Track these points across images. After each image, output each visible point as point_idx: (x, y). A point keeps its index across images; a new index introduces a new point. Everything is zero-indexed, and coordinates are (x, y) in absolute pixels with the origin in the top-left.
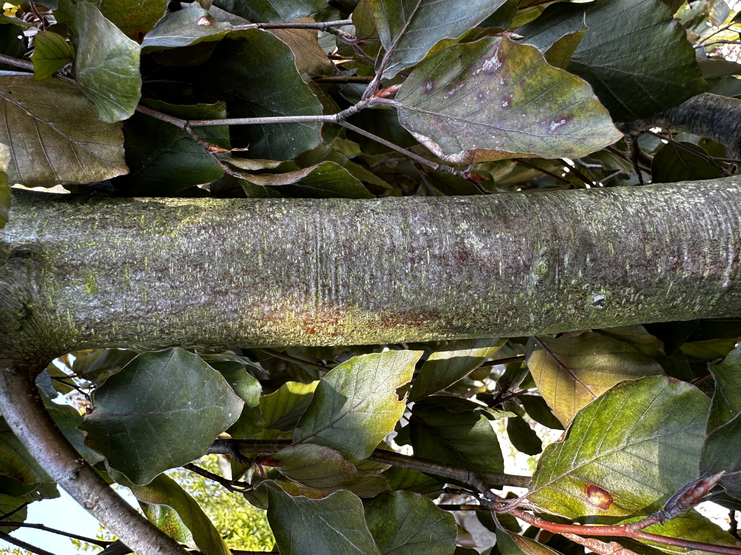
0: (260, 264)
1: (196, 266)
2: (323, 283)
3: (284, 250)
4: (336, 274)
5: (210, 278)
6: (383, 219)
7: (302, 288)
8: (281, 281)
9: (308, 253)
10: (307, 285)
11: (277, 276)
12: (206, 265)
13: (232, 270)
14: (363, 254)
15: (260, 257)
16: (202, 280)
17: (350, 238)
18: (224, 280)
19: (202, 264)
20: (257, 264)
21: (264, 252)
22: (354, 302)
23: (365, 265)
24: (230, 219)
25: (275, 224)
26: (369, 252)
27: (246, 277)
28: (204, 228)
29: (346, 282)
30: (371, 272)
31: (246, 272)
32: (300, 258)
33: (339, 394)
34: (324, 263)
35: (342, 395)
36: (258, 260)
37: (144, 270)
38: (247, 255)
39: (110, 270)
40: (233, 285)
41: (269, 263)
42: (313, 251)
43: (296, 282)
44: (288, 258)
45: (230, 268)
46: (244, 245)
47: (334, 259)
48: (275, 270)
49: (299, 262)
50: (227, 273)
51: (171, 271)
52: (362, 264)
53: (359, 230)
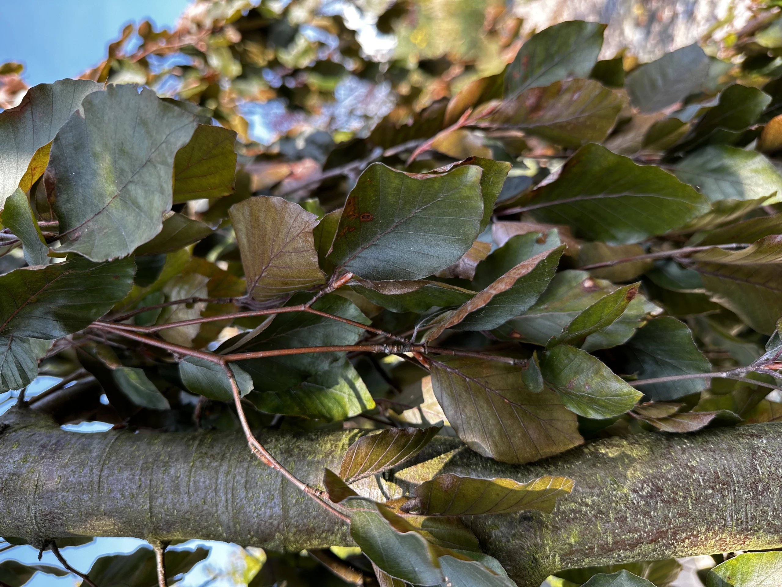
0: (690, 508)
1: (645, 515)
2: (737, 517)
3: (707, 495)
4: (746, 510)
5: (656, 522)
6: (777, 462)
7: (722, 523)
8: (706, 519)
9: (725, 496)
10: (725, 520)
11: (703, 515)
12: (652, 513)
13: (670, 514)
14: (767, 493)
15: (690, 503)
16: (650, 524)
17: (755, 481)
18: (665, 522)
19: (649, 512)
20: (688, 508)
21: (692, 498)
22: (760, 529)
23: (768, 502)
24: (659, 470)
25: (695, 472)
26: (771, 491)
27: (680, 519)
28: (645, 482)
29: (754, 515)
30: (774, 506)
31: (681, 515)
32: (719, 500)
33: (727, 583)
34: (737, 503)
35: (729, 584)
36: (688, 505)
37: (610, 521)
38: (680, 502)
39: (587, 524)
40: (672, 526)
41: (696, 506)
42: (728, 494)
43: (717, 518)
44: (710, 501)
45: (669, 513)
46: (677, 494)
47: (744, 499)
48: (701, 511)
49: (718, 504)
50: (667, 517)
51: (629, 520)
52: (766, 501)
53: (761, 473)
